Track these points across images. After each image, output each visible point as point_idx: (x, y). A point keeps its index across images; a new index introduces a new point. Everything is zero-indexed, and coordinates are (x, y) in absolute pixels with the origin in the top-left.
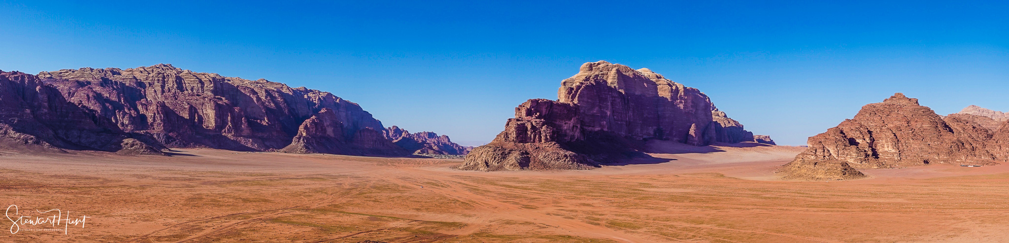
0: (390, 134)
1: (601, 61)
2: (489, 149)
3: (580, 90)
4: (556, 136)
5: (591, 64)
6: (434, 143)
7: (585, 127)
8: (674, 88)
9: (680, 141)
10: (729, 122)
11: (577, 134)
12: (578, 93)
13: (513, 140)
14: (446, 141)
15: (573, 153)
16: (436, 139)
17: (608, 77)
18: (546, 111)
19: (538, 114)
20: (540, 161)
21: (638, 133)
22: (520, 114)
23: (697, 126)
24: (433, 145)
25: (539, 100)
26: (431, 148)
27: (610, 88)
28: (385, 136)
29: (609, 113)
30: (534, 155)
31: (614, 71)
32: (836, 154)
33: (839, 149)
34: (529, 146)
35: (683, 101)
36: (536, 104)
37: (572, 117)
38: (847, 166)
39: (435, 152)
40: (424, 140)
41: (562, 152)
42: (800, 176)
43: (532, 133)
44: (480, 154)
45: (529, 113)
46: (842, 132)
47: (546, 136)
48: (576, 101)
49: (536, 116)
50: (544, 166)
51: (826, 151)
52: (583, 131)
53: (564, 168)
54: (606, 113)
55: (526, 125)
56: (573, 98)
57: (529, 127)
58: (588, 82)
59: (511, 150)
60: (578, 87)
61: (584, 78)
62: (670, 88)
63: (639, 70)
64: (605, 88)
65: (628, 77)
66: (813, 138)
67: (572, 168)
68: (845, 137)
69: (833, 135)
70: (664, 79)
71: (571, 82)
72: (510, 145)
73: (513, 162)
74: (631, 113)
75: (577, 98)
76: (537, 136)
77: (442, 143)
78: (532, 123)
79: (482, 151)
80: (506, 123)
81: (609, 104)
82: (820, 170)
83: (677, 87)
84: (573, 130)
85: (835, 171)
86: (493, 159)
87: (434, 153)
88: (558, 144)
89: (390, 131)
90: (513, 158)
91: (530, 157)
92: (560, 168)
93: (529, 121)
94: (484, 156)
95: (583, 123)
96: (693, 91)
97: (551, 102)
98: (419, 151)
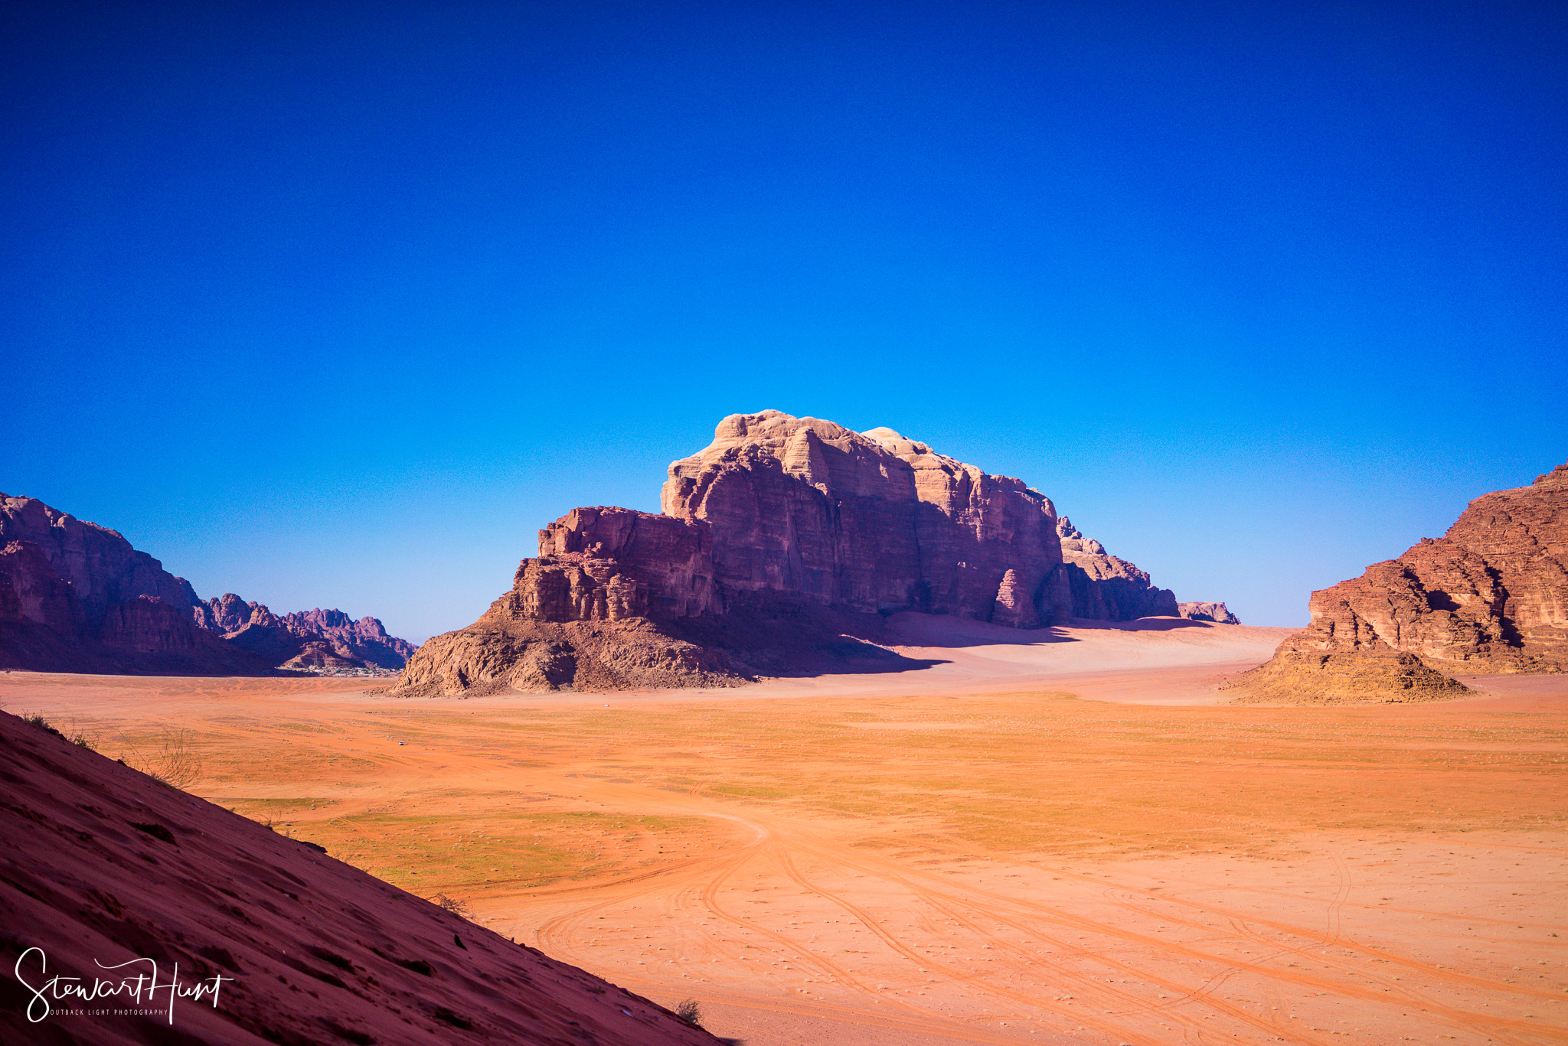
0: (218, 617)
1: (766, 411)
2: (470, 640)
3: (711, 485)
4: (645, 601)
5: (743, 419)
6: (340, 638)
7: (726, 581)
8: (958, 476)
9: (976, 617)
10: (1109, 566)
11: (705, 597)
12: (709, 492)
13: (533, 615)
14: (374, 632)
15: (692, 646)
16: (348, 627)
17: (785, 452)
18: (621, 536)
19: (599, 545)
20: (604, 667)
21: (864, 597)
22: (552, 547)
23: (1018, 576)
24: (337, 644)
25: (602, 508)
26: (331, 652)
27: (789, 477)
28: (201, 621)
29: (786, 544)
30: (589, 652)
31: (800, 435)
32: (1391, 635)
33: (1399, 620)
34: (576, 631)
35: (980, 511)
36: (592, 520)
37: (690, 553)
38: (1416, 664)
39: (340, 661)
40: (315, 631)
41: (661, 644)
42: (1282, 694)
43: (581, 595)
44: (446, 653)
45: (574, 542)
46: (1409, 574)
47: (620, 602)
48: (701, 514)
49: (594, 550)
50: (615, 680)
51: (1361, 627)
52: (720, 591)
53: (667, 685)
54: (780, 544)
55: (566, 574)
56: (694, 504)
57: (574, 579)
58: (733, 464)
59: (528, 641)
60: (708, 478)
61: (723, 455)
62: (948, 476)
63: (869, 434)
64: (777, 480)
65: (837, 451)
66: (1327, 593)
67: (687, 683)
68: (1420, 586)
69: (1382, 583)
70: (932, 456)
71: (693, 468)
72: (524, 628)
73: (530, 672)
74: (844, 544)
75: (703, 506)
76: (596, 603)
77: (362, 639)
78: (582, 571)
79: (452, 645)
80: (516, 570)
81: (787, 519)
82: (1336, 677)
83: (965, 474)
84: (693, 587)
85: (1380, 678)
86: (480, 665)
87: (338, 664)
88: (651, 622)
89: (215, 609)
90: (533, 660)
91: (578, 658)
92: (655, 685)
93: (573, 564)
94: (456, 657)
95: (720, 571)
96: (1007, 483)
97: (634, 515)
98: (297, 659)
